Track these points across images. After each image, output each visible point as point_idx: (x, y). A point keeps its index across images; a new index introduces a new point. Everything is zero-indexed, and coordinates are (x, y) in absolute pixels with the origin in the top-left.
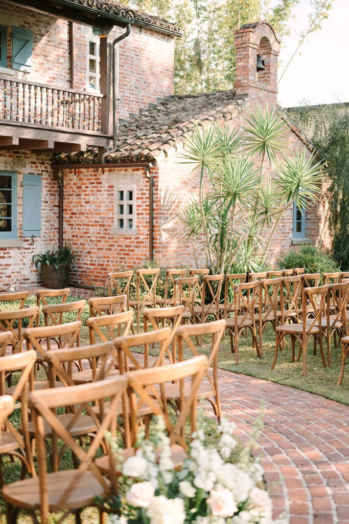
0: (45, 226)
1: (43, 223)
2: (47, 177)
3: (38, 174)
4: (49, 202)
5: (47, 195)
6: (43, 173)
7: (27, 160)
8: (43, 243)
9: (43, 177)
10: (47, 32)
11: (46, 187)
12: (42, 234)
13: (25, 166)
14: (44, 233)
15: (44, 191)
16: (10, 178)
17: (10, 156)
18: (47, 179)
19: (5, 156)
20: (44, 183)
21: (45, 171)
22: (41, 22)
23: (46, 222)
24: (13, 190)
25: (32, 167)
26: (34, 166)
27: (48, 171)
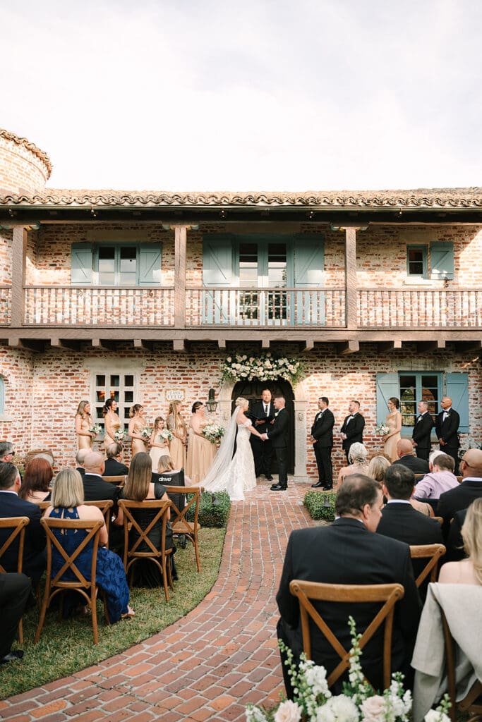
0: (475, 422)
1: (473, 419)
2: (476, 374)
3: (464, 373)
4: (479, 399)
5: (477, 392)
6: (471, 371)
7: (451, 360)
8: (473, 439)
9: (471, 375)
10: (471, 239)
11: (476, 384)
12: (471, 430)
13: (448, 366)
14: (475, 429)
15: (473, 389)
16: (436, 378)
17: (430, 358)
18: (476, 377)
19: (424, 358)
20: (472, 381)
21: (473, 369)
22: (464, 232)
23: (476, 418)
24: (439, 388)
25: (456, 366)
26: (459, 365)
27: (477, 369)
